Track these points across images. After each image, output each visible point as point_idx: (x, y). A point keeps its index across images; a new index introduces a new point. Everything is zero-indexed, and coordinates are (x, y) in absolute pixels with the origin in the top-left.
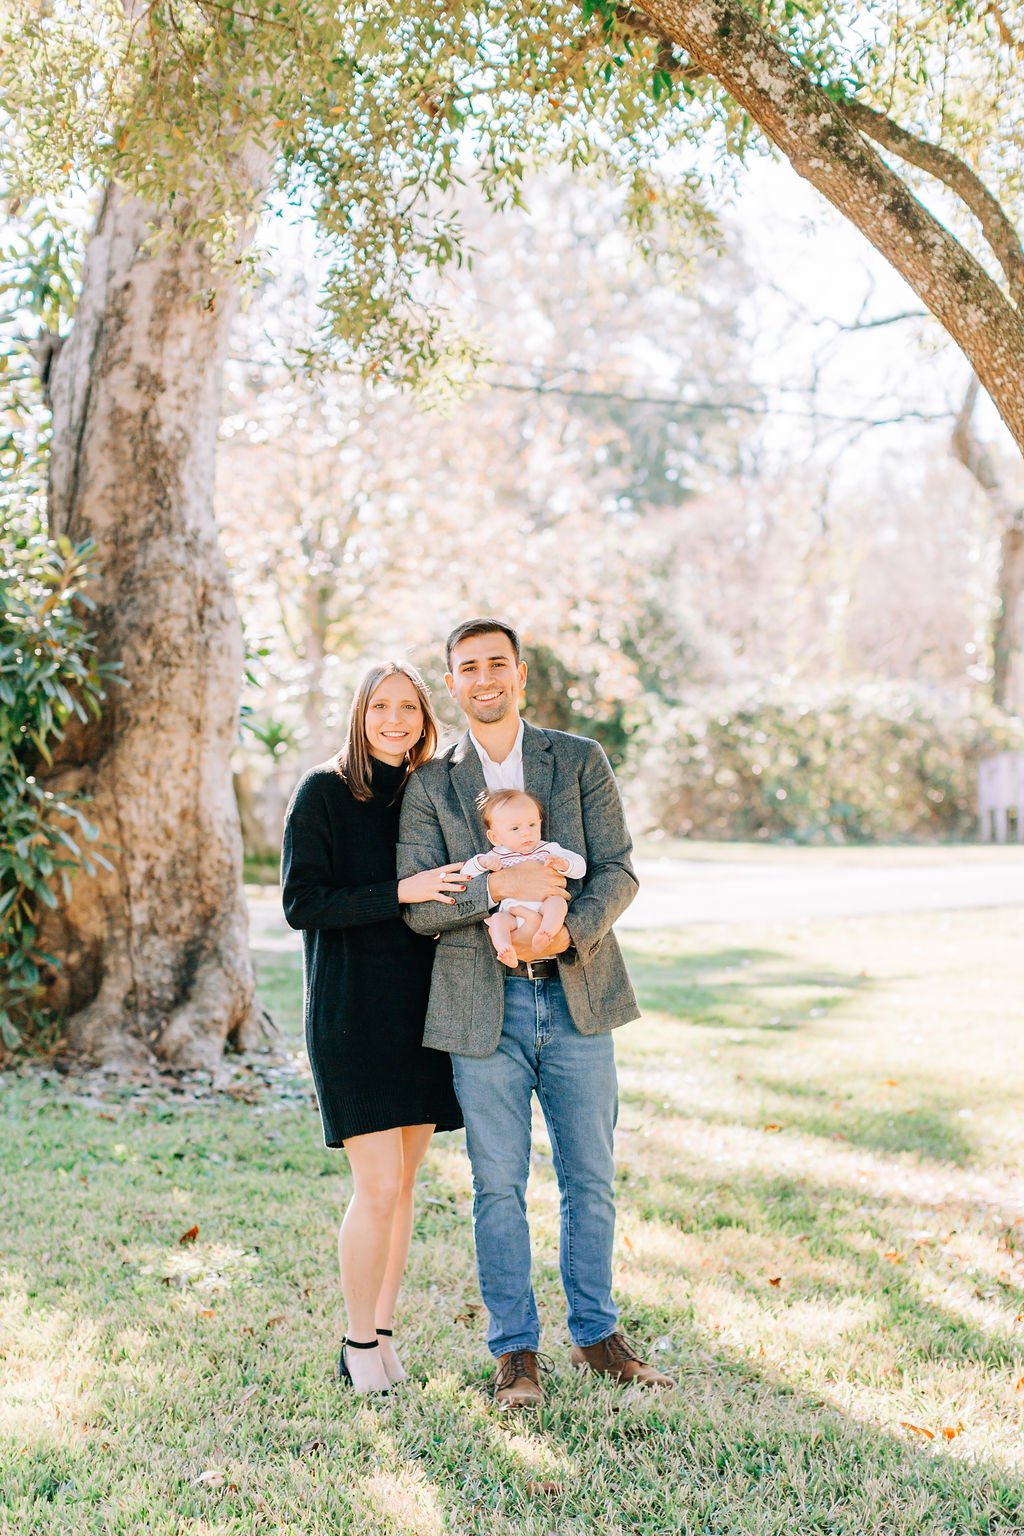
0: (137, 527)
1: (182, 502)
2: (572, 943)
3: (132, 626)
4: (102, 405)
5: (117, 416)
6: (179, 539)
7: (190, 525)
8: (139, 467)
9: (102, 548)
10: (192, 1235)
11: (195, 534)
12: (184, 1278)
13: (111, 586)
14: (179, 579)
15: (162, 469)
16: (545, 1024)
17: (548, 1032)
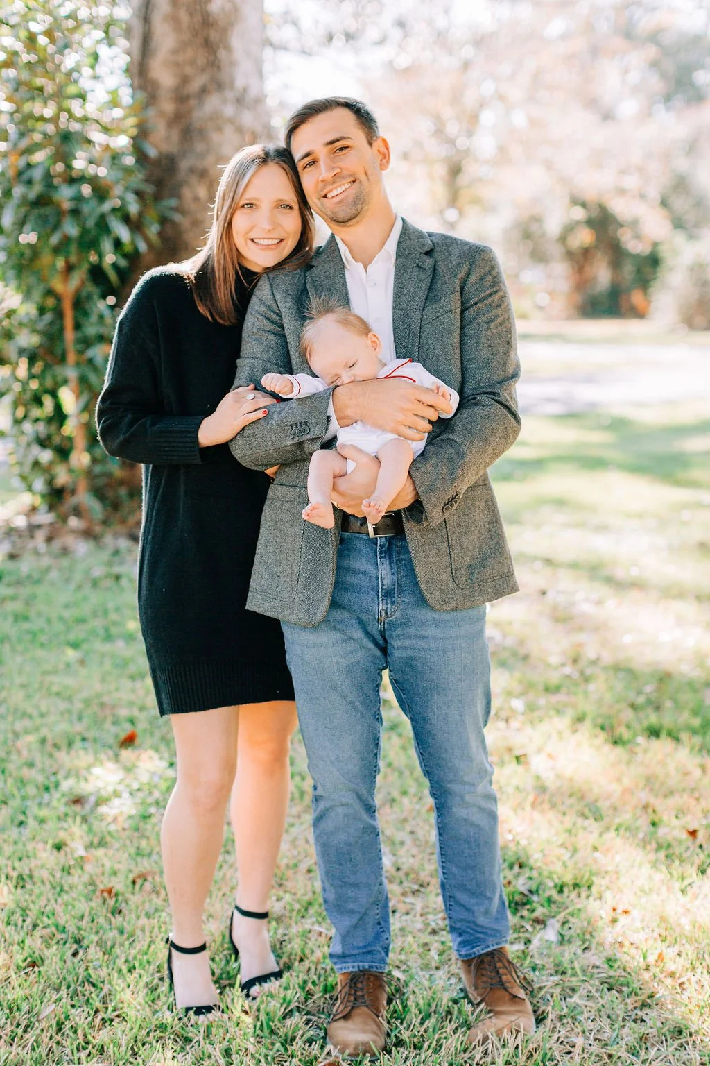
0: (195, 85)
1: (233, 64)
2: (417, 495)
3: (192, 170)
6: (229, 95)
7: (240, 82)
8: (195, 34)
9: (168, 107)
10: (129, 741)
11: (245, 90)
12: (92, 799)
13: (175, 135)
14: (229, 131)
15: (214, 35)
16: (390, 593)
17: (393, 603)
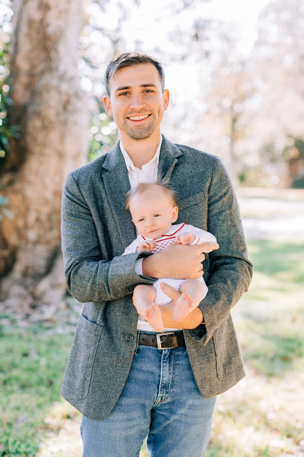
3: (34, 112)
4: (25, 17)
5: (31, 22)
6: (56, 75)
7: (61, 69)
8: (40, 44)
9: (25, 80)
11: (64, 73)
13: (28, 94)
14: (54, 92)
15: (49, 44)
16: (166, 387)
17: (167, 393)
